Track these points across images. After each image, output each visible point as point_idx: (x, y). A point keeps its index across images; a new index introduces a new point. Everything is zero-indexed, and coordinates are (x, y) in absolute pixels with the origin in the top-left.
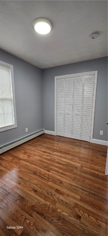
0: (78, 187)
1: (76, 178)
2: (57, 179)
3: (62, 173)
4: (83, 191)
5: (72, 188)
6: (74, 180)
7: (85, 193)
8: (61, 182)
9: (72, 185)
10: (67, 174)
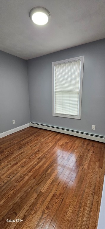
0: (11, 179)
1: (21, 180)
2: (27, 164)
3: (33, 168)
4: (5, 182)
5: (13, 174)
6: (21, 177)
7: (3, 184)
8: (23, 167)
9: (16, 174)
10: (31, 172)
